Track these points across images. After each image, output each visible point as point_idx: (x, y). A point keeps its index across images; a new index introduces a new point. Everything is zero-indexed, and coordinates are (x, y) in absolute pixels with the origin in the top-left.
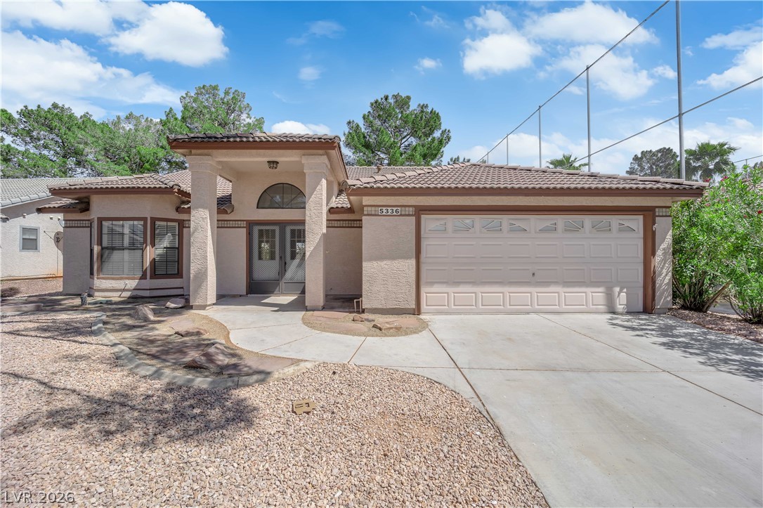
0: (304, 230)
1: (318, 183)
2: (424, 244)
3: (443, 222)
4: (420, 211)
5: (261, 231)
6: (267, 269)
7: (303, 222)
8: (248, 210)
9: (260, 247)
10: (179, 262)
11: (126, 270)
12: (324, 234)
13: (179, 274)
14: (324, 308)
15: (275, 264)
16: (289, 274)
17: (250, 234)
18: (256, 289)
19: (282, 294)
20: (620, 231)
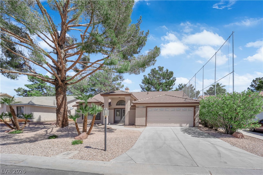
0: (125, 110)
1: (128, 101)
2: (148, 113)
3: (152, 109)
4: (147, 107)
5: (117, 110)
6: (118, 118)
7: (125, 108)
8: (114, 106)
9: (117, 113)
10: (100, 117)
11: (90, 118)
12: (129, 111)
13: (100, 119)
15: (120, 117)
16: (122, 119)
17: (114, 111)
18: (116, 122)
19: (121, 123)
20: (188, 110)
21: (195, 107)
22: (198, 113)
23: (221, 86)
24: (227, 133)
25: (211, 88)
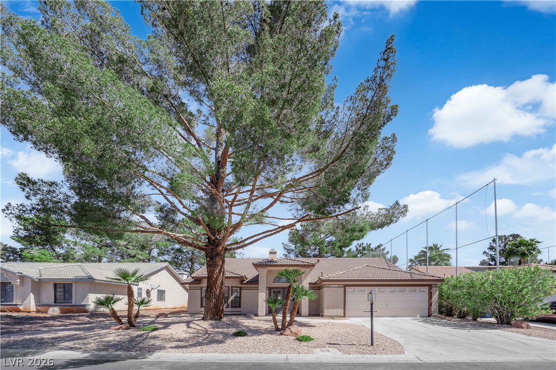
1: (307, 276)
2: (347, 296)
4: (345, 286)
5: (274, 291)
8: (269, 283)
10: (240, 302)
13: (240, 307)
14: (308, 316)
17: (270, 292)
20: (420, 292)
21: (430, 286)
22: (435, 297)
23: (441, 249)
24: (502, 323)
25: (423, 251)
